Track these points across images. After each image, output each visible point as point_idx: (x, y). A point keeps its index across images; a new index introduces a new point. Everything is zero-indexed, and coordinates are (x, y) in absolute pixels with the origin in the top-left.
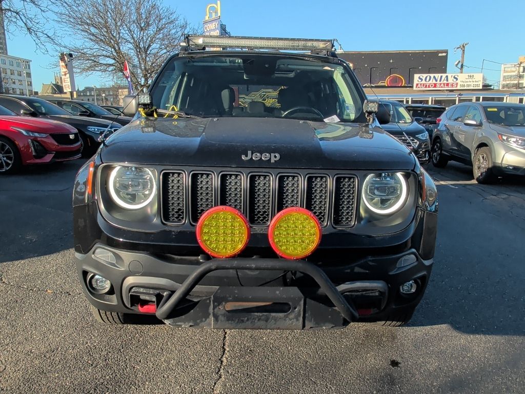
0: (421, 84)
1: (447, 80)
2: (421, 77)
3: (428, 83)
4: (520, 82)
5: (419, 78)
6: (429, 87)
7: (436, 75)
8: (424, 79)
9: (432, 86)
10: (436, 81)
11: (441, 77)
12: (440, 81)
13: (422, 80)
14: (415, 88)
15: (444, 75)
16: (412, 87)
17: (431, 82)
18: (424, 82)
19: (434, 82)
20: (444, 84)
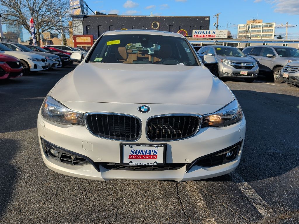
0: (196, 35)
1: (210, 33)
2: (196, 31)
3: (200, 35)
4: (247, 34)
5: (196, 32)
6: (200, 37)
7: (204, 31)
8: (198, 32)
9: (202, 36)
10: (204, 34)
11: (207, 31)
12: (206, 34)
13: (197, 33)
14: (193, 37)
15: (208, 31)
16: (192, 37)
17: (201, 34)
18: (198, 34)
19: (203, 34)
20: (208, 35)
